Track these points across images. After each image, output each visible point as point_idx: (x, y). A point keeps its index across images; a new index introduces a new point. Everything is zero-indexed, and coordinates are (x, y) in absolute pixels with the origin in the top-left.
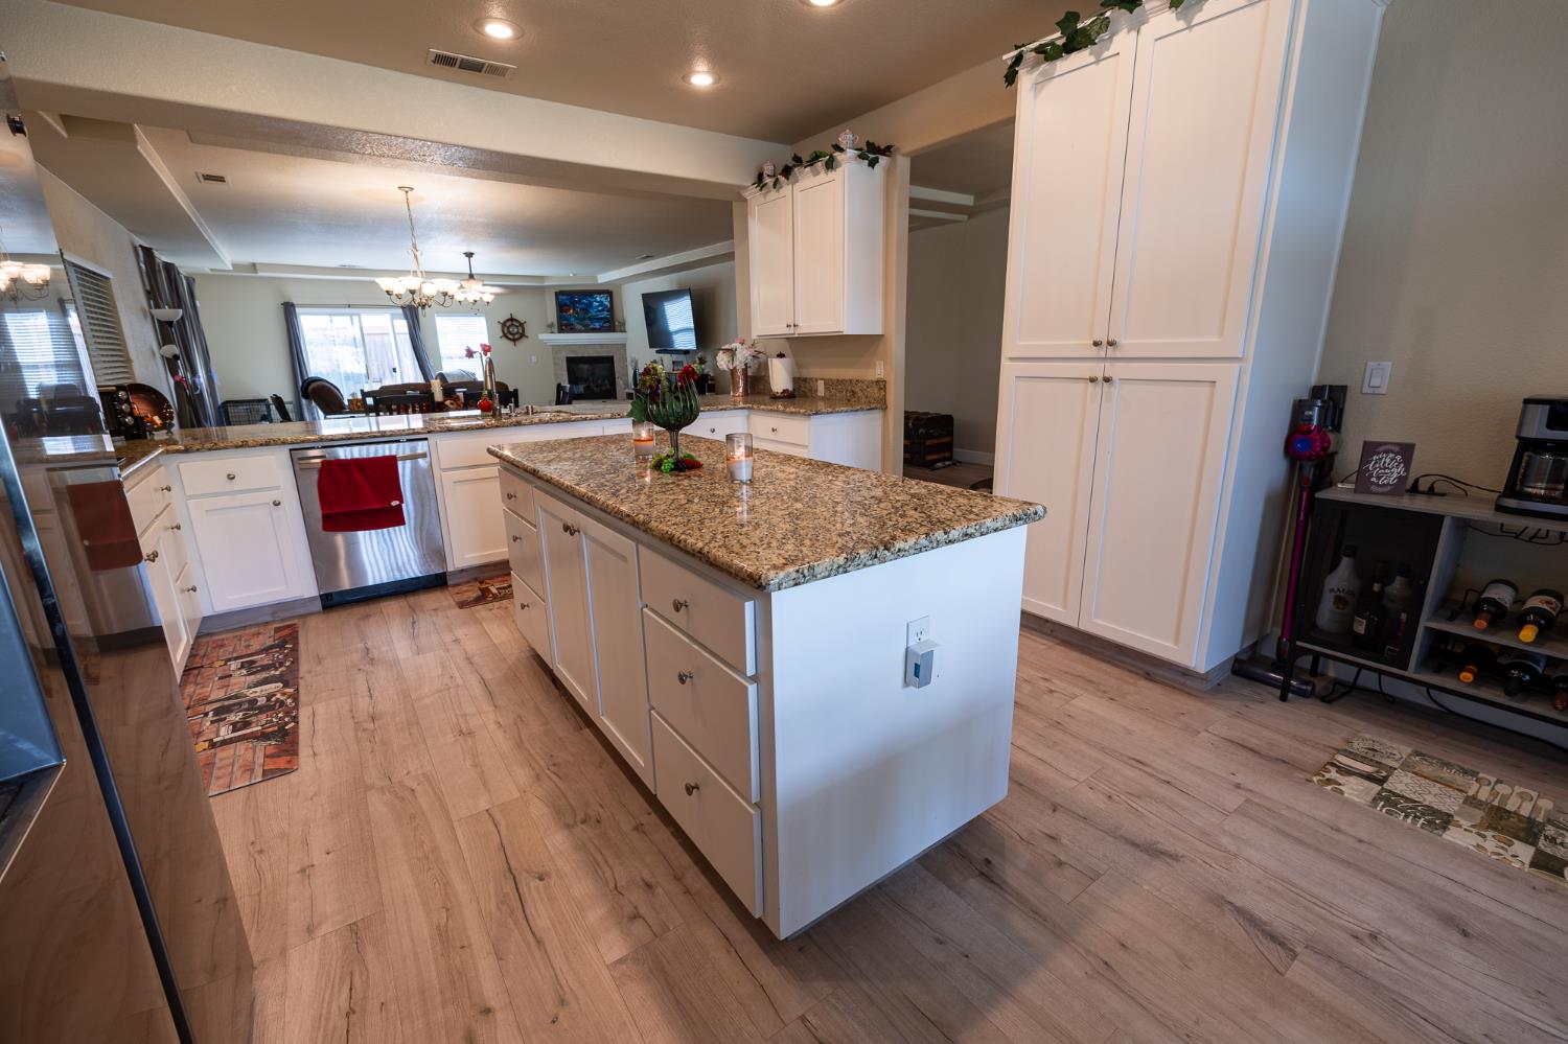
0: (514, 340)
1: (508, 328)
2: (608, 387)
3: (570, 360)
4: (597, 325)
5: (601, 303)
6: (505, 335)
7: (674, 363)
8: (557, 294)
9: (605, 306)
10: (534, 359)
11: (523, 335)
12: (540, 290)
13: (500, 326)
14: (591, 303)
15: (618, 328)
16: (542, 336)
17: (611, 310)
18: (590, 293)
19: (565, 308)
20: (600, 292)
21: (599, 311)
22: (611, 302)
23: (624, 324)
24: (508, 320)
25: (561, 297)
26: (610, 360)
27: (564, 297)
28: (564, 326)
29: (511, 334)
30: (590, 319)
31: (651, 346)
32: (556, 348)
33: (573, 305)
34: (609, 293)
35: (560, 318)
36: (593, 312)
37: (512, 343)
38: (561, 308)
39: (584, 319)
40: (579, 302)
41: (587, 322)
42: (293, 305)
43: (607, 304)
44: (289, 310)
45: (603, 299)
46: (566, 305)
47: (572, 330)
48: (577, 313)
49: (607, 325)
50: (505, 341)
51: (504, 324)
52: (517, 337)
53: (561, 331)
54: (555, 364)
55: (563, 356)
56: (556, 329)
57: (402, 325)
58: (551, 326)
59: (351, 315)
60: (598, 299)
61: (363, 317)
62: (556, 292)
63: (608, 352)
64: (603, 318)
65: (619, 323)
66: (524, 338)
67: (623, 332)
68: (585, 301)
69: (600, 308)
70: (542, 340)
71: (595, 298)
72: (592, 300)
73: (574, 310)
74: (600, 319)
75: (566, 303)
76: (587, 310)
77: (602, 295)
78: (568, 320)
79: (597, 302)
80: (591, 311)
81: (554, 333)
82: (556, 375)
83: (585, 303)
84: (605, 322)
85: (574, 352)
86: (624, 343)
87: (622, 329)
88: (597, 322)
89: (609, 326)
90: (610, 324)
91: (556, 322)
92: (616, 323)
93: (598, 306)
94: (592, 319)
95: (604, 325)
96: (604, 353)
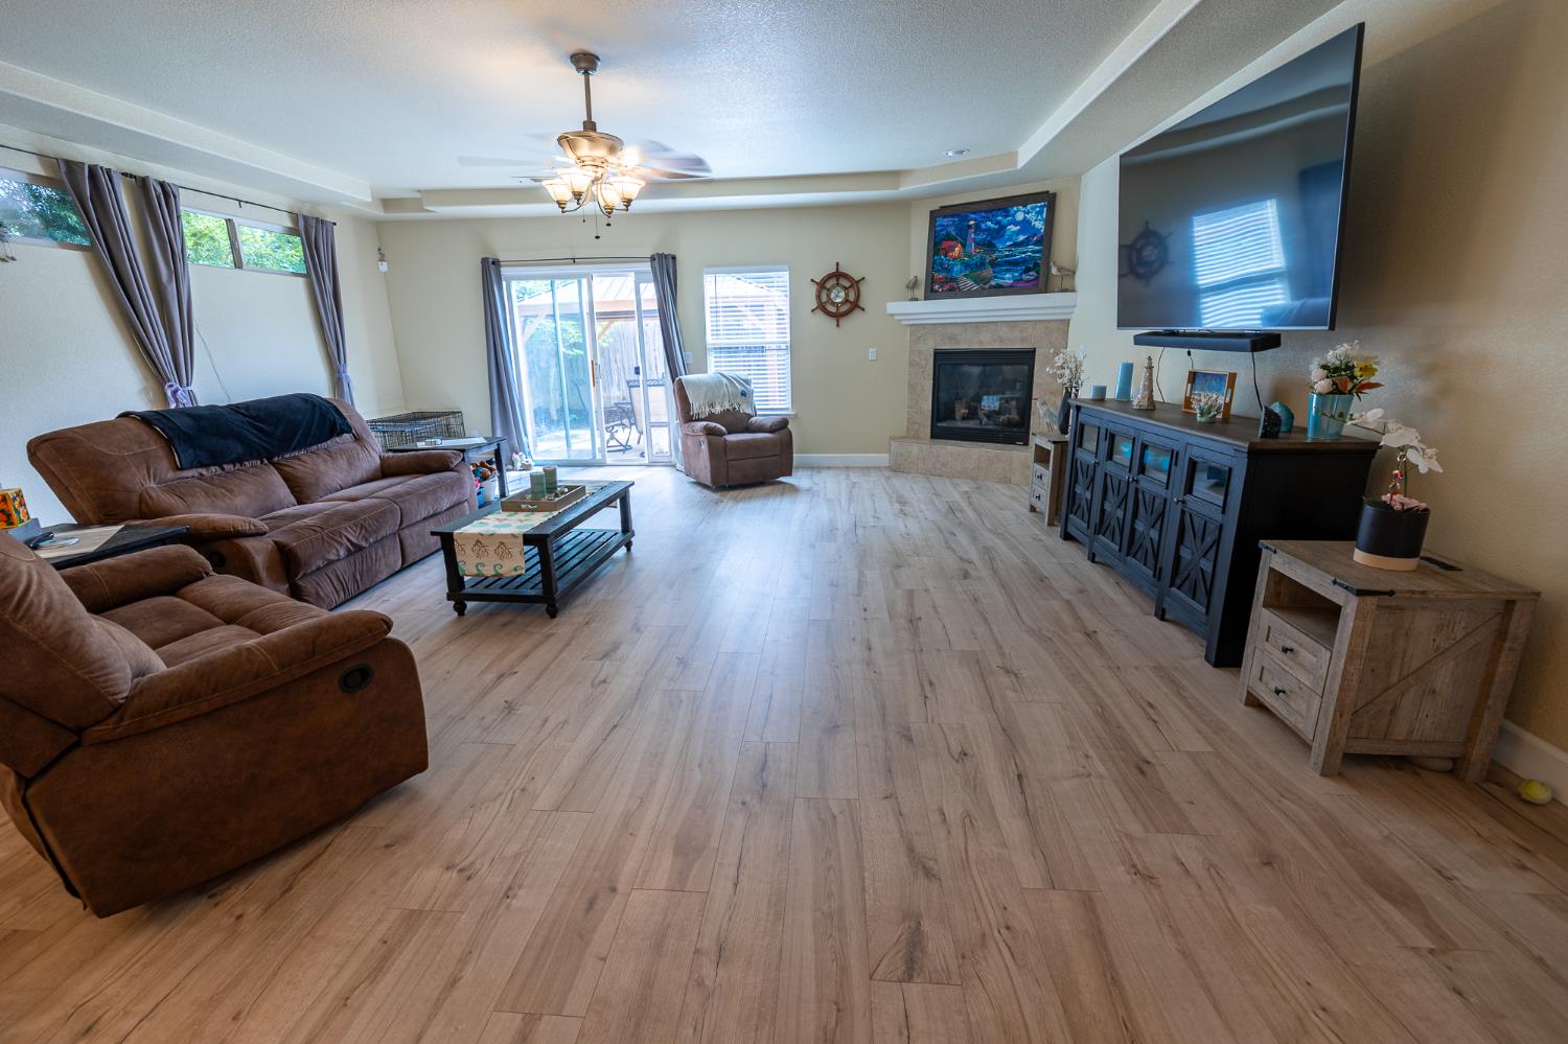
0: (838, 316)
1: (829, 291)
2: (1014, 416)
3: (940, 356)
4: (1008, 278)
5: (1025, 225)
6: (822, 307)
8: (934, 215)
9: (1036, 232)
10: (872, 353)
11: (854, 304)
12: (902, 206)
13: (813, 289)
14: (1003, 228)
15: (1057, 283)
16: (893, 307)
17: (1046, 240)
18: (1003, 205)
19: (945, 244)
20: (1026, 199)
21: (1016, 245)
22: (1050, 222)
23: (1069, 273)
24: (830, 277)
25: (940, 221)
26: (1026, 357)
27: (945, 221)
28: (940, 283)
29: (834, 303)
30: (993, 264)
31: (1123, 322)
32: (919, 330)
33: (964, 234)
34: (1049, 200)
35: (933, 266)
36: (1002, 249)
37: (833, 322)
38: (938, 244)
39: (982, 264)
40: (977, 227)
41: (988, 272)
42: (496, 263)
43: (1039, 225)
44: (490, 270)
45: (1031, 216)
46: (949, 237)
47: (953, 291)
48: (969, 253)
49: (1031, 275)
50: (820, 317)
51: (821, 285)
52: (843, 309)
53: (931, 294)
54: (912, 364)
55: (929, 346)
56: (920, 292)
57: (649, 291)
58: (913, 285)
59: (579, 277)
60: (1020, 216)
61: (596, 280)
62: (931, 212)
63: (1023, 340)
64: (1024, 261)
65: (1059, 270)
66: (857, 312)
67: (1066, 291)
68: (989, 223)
69: (1021, 238)
70: (892, 315)
71: (1013, 216)
72: (1005, 221)
73: (964, 246)
74: (1016, 263)
75: (948, 234)
76: (989, 246)
77: (1029, 207)
78: (949, 271)
79: (1016, 223)
80: (1000, 246)
81: (916, 300)
82: (912, 387)
83: (988, 229)
84: (1027, 270)
85: (952, 338)
86: (1066, 317)
87: (1066, 285)
88: (1008, 271)
89: (1037, 278)
90: (1038, 272)
91: (922, 277)
92: (1054, 271)
93: (1018, 233)
94: (1000, 265)
95: (1025, 277)
96: (1014, 343)
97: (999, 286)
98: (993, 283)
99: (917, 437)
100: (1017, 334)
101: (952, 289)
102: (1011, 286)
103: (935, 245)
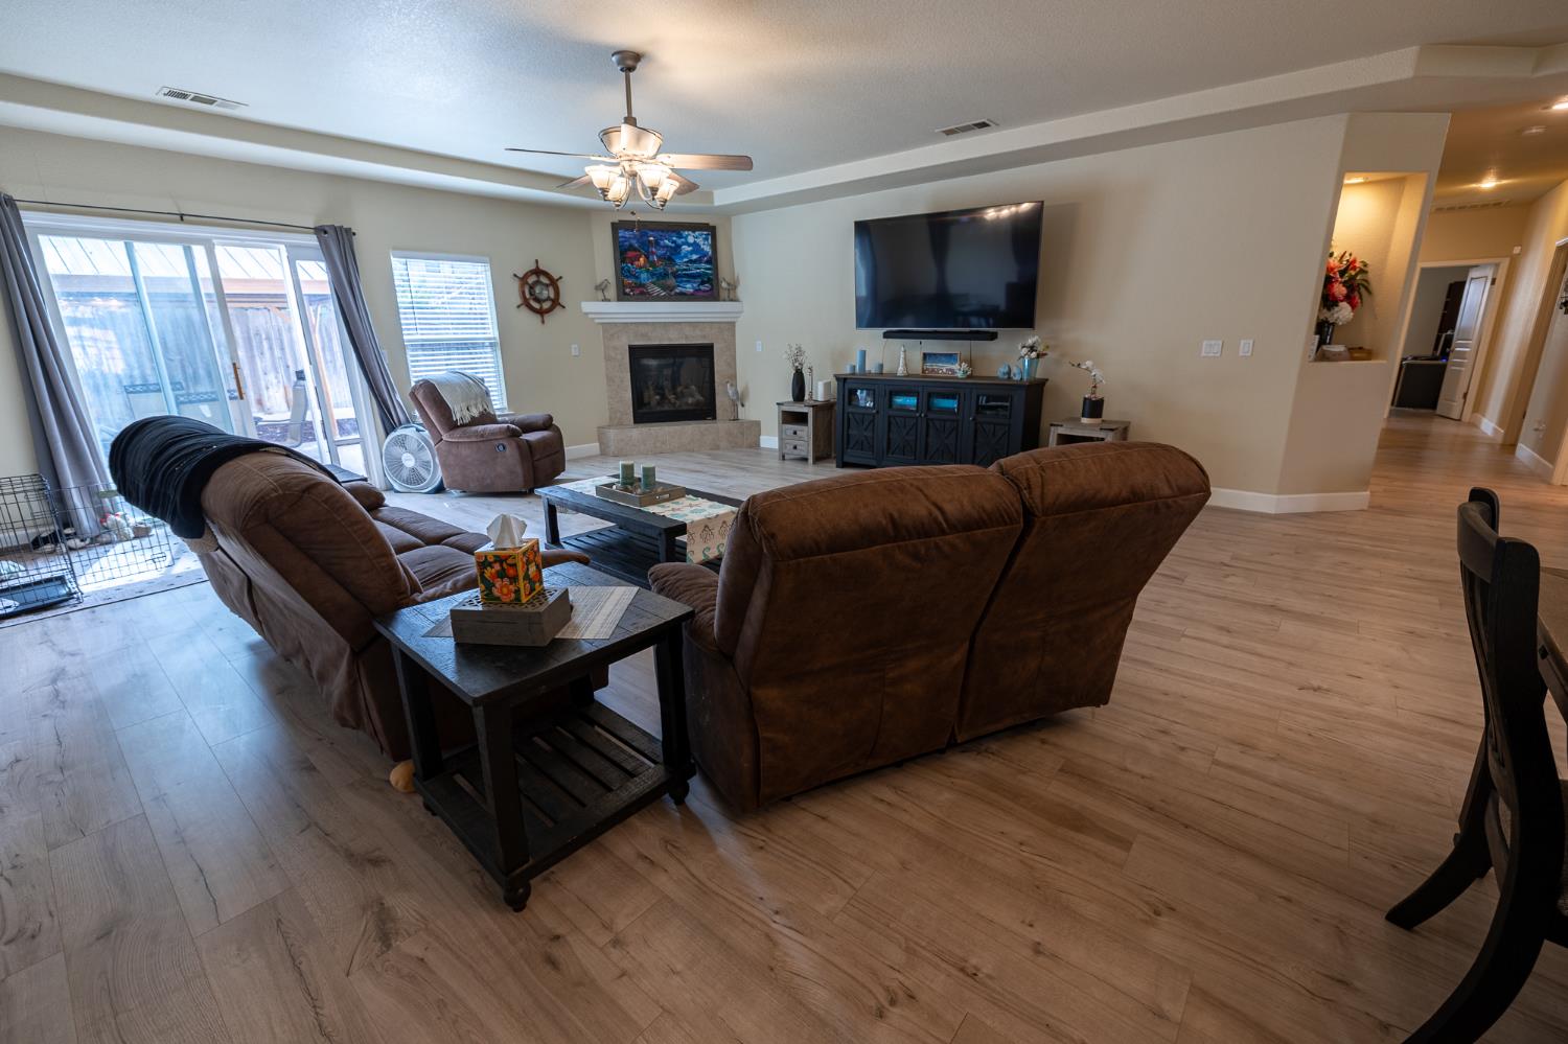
0: (541, 313)
1: (532, 288)
3: (636, 353)
4: (689, 288)
5: (696, 247)
6: (526, 303)
7: (926, 356)
8: (615, 227)
9: (705, 254)
10: (575, 349)
11: (556, 302)
13: (515, 284)
14: (678, 247)
15: (723, 294)
16: (589, 307)
17: (713, 261)
18: (677, 228)
19: (630, 254)
20: (694, 227)
21: (691, 261)
22: (714, 246)
23: (733, 287)
24: (531, 272)
25: (621, 233)
26: (707, 351)
27: (628, 234)
28: (629, 288)
29: (538, 300)
30: (676, 275)
32: (610, 329)
33: (646, 247)
34: (711, 231)
35: (622, 273)
36: (680, 264)
37: (538, 318)
39: (665, 275)
40: (657, 243)
41: (671, 281)
42: (9, 202)
43: (707, 249)
45: (700, 241)
46: (631, 248)
47: (643, 295)
48: (653, 264)
49: (706, 287)
50: (525, 311)
51: (523, 280)
52: (546, 305)
53: (622, 296)
54: (608, 359)
55: (624, 342)
56: (612, 292)
57: (316, 274)
58: (601, 288)
59: (189, 242)
60: (691, 240)
61: (222, 249)
62: (613, 224)
63: (704, 337)
64: (698, 276)
65: (729, 284)
66: (558, 309)
67: (732, 300)
68: (667, 241)
69: (694, 257)
70: (587, 314)
71: (686, 238)
72: (680, 241)
73: (647, 257)
74: (693, 276)
75: (631, 245)
76: (670, 260)
77: (697, 233)
78: (637, 278)
79: (689, 245)
80: (678, 261)
81: (609, 301)
82: (610, 379)
83: (667, 246)
84: (703, 283)
85: (644, 335)
86: (732, 320)
87: (731, 297)
88: (688, 282)
89: (711, 290)
90: (711, 284)
91: (612, 280)
92: (724, 285)
93: (692, 252)
94: (679, 276)
95: (702, 288)
96: (696, 339)
97: (682, 294)
98: (677, 291)
99: (620, 425)
100: (698, 332)
101: (642, 293)
102: (692, 294)
103: (622, 253)
